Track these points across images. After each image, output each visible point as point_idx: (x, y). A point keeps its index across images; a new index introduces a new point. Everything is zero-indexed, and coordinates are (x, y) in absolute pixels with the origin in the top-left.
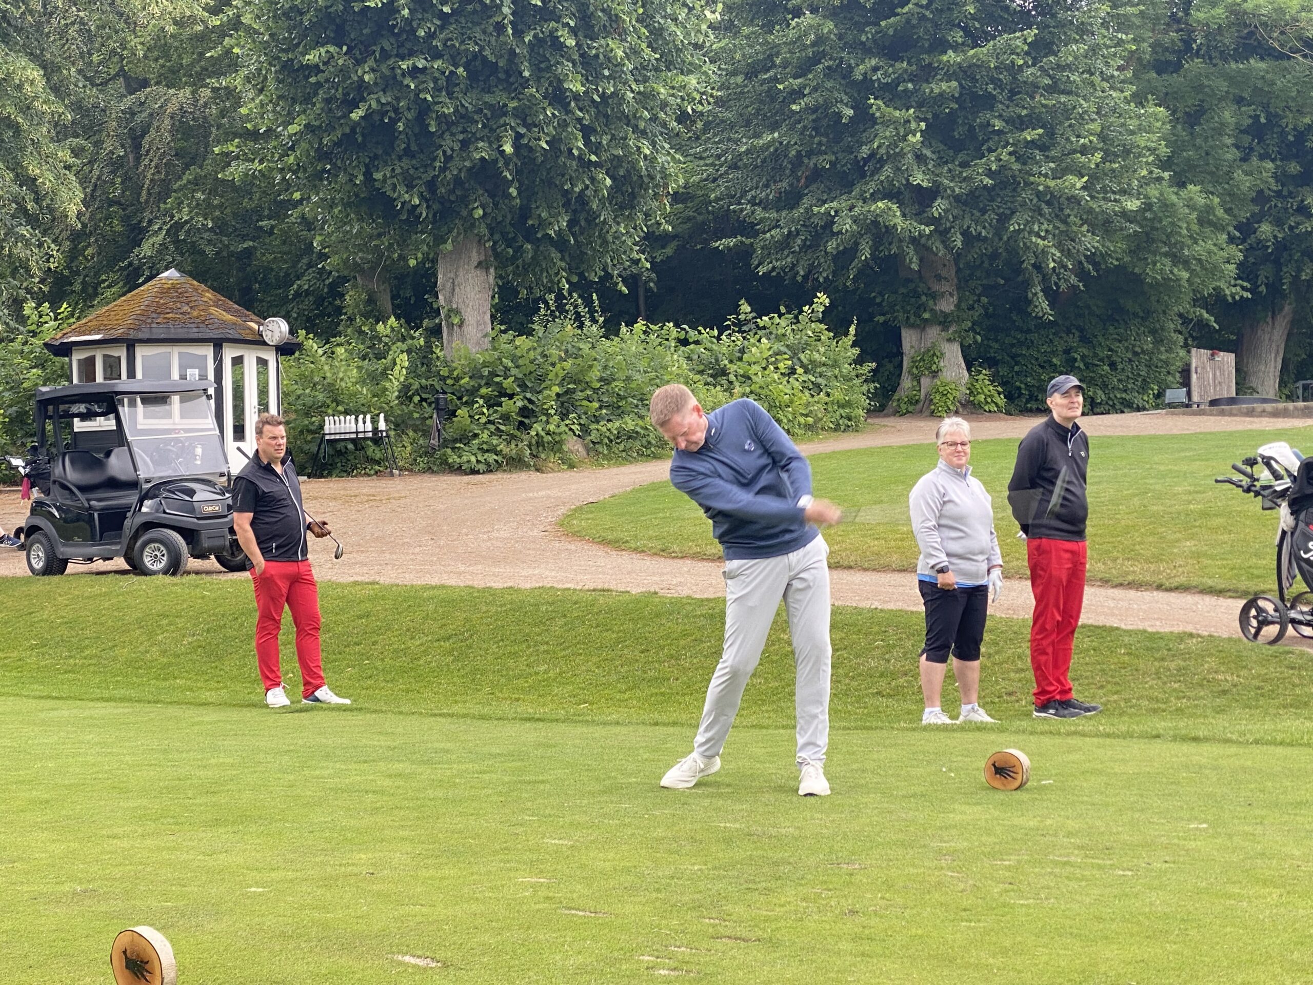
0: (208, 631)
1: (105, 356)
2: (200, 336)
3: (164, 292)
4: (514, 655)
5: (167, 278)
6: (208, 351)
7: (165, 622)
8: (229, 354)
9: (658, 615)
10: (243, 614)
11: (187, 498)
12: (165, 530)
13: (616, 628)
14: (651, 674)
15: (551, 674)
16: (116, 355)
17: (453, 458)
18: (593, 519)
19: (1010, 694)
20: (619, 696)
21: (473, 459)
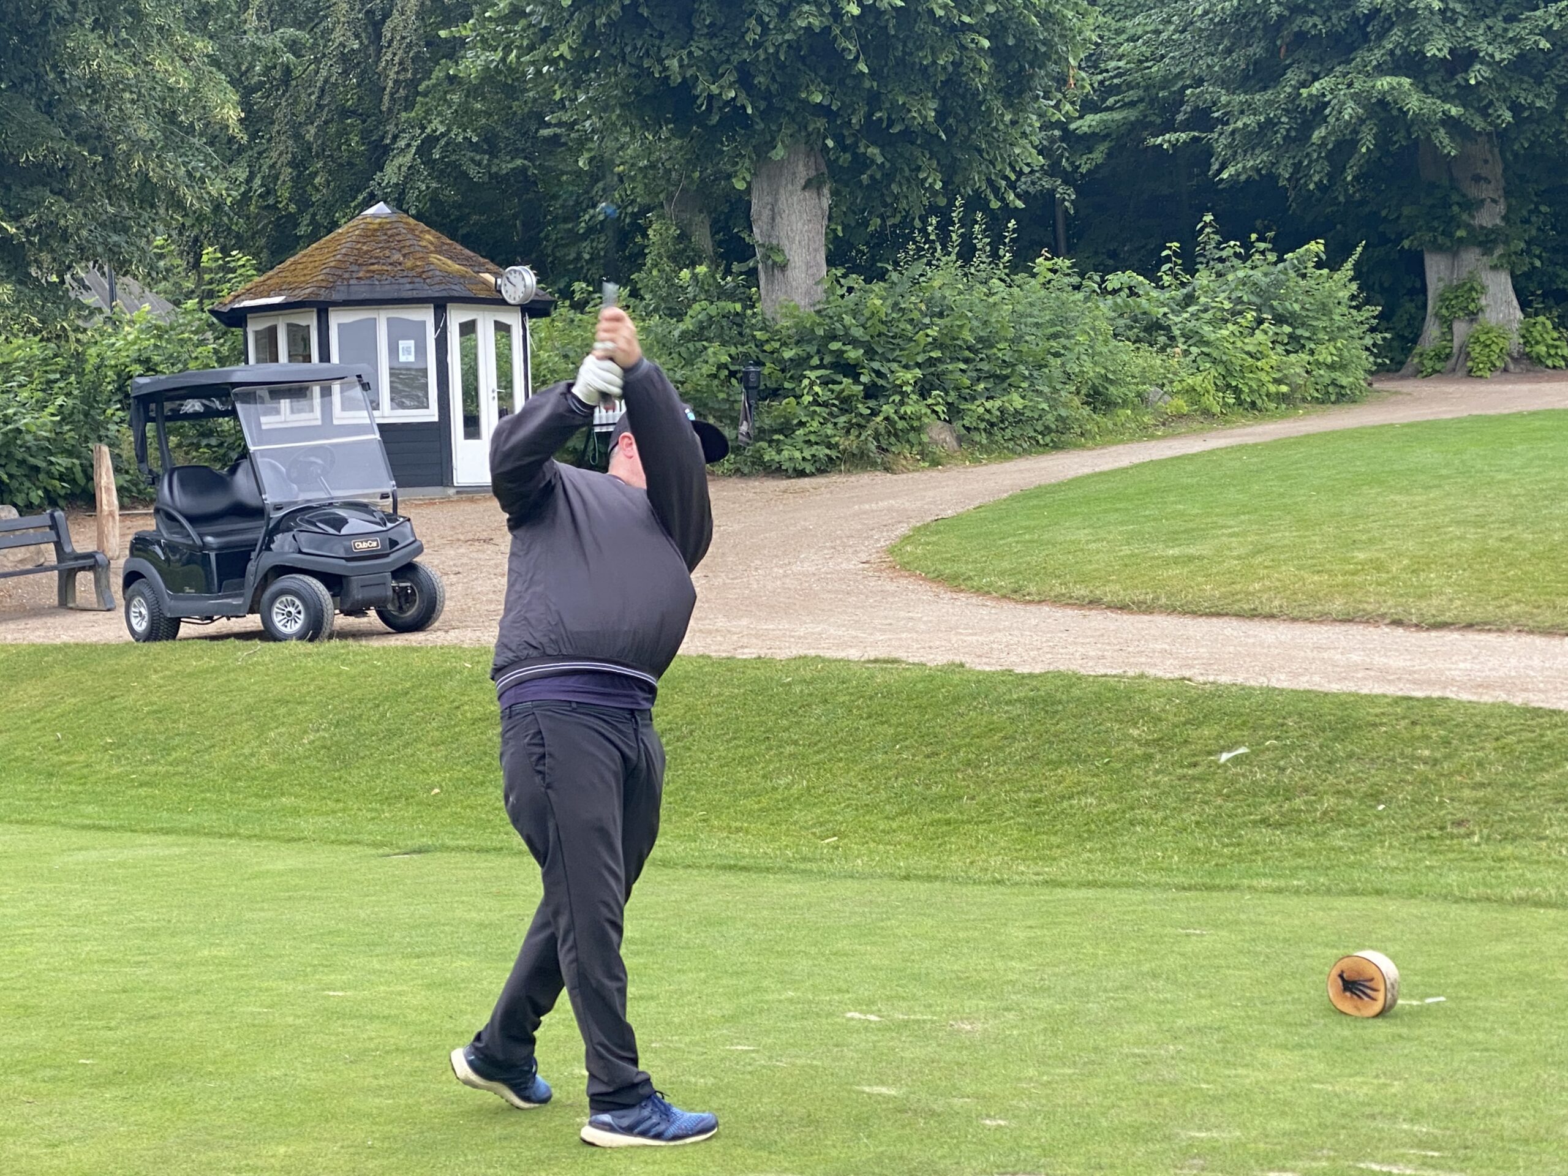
0: (337, 725)
1: (288, 325)
2: (415, 294)
3: (370, 234)
4: (747, 761)
5: (374, 216)
6: (426, 316)
7: (283, 710)
8: (456, 317)
9: (956, 700)
10: (386, 698)
11: (331, 531)
12: (301, 577)
13: (894, 720)
14: (935, 789)
15: (794, 790)
16: (303, 323)
17: (770, 455)
18: (934, 543)
19: (1459, 823)
20: (882, 825)
21: (797, 455)
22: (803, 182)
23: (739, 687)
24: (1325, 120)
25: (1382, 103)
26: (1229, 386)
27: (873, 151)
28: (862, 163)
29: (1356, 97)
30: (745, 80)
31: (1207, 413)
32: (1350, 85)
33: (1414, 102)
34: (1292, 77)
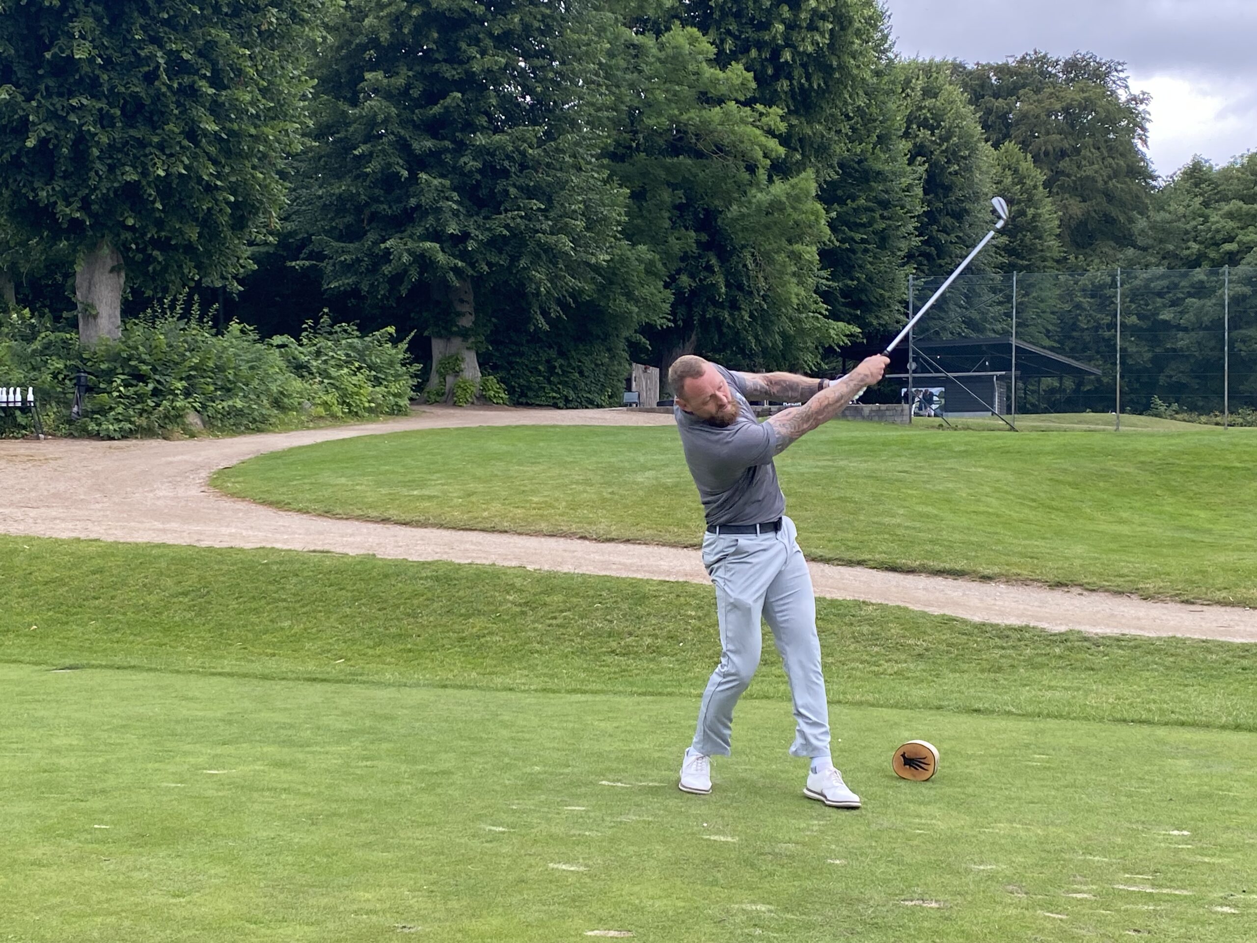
4: (256, 611)
9: (386, 576)
13: (349, 588)
14: (393, 630)
15: (296, 630)
20: (370, 652)
21: (111, 427)
22: (109, 268)
23: (232, 565)
24: (390, 261)
25: (422, 256)
26: (344, 402)
27: (156, 253)
28: (149, 259)
29: (408, 251)
30: (85, 205)
31: (334, 416)
32: (405, 244)
33: (441, 257)
34: (371, 237)
